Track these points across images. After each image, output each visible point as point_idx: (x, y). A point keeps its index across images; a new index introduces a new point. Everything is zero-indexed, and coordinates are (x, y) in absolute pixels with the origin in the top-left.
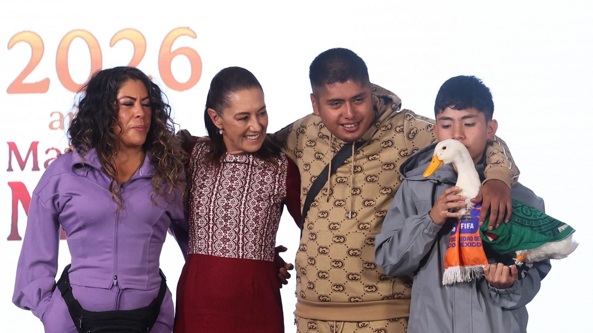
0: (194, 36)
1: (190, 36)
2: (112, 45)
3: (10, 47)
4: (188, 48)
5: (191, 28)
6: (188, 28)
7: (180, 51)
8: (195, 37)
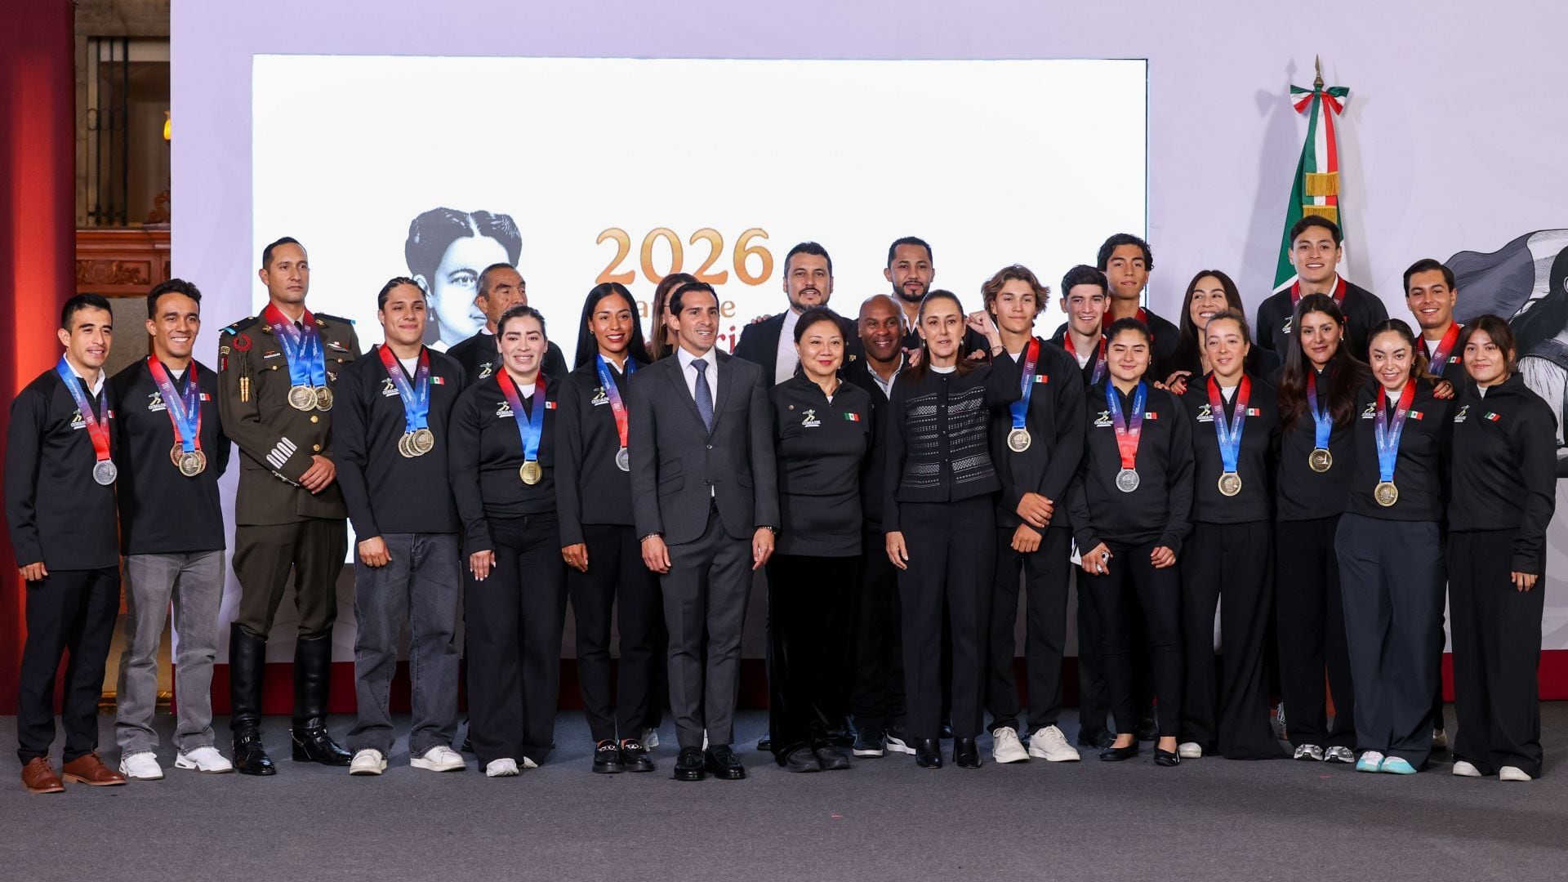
0: (766, 237)
1: (762, 236)
2: (691, 243)
3: (598, 242)
4: (761, 247)
5: (764, 229)
6: (761, 229)
7: (752, 250)
8: (768, 238)
